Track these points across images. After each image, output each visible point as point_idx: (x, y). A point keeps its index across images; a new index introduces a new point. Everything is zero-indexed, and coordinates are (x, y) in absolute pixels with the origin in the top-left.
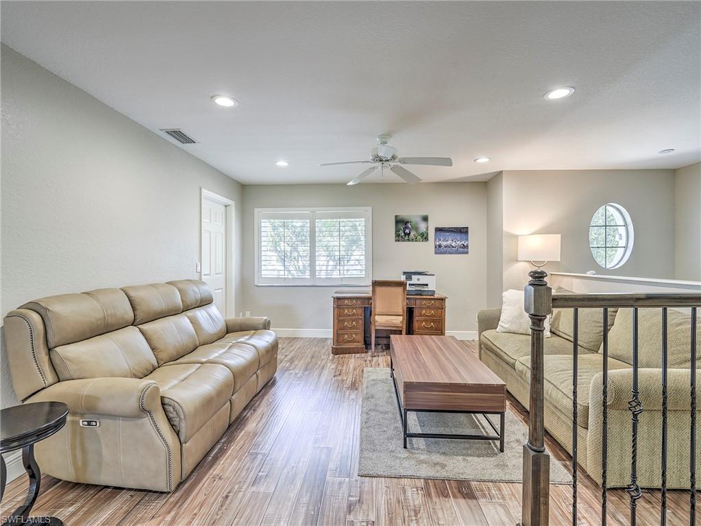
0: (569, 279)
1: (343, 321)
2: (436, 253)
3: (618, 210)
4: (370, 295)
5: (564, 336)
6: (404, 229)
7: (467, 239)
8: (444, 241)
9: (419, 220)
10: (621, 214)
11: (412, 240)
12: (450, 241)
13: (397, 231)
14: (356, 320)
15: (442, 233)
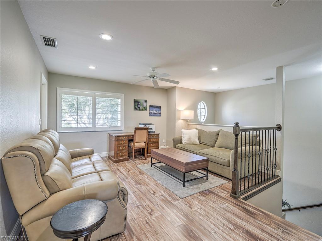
0: (195, 125)
1: (119, 147)
2: (150, 116)
3: (203, 103)
4: (133, 134)
5: (203, 143)
6: (137, 105)
7: (160, 111)
8: (153, 111)
9: (144, 102)
10: (204, 104)
11: (141, 110)
12: (155, 111)
13: (135, 106)
14: (125, 146)
15: (152, 108)
